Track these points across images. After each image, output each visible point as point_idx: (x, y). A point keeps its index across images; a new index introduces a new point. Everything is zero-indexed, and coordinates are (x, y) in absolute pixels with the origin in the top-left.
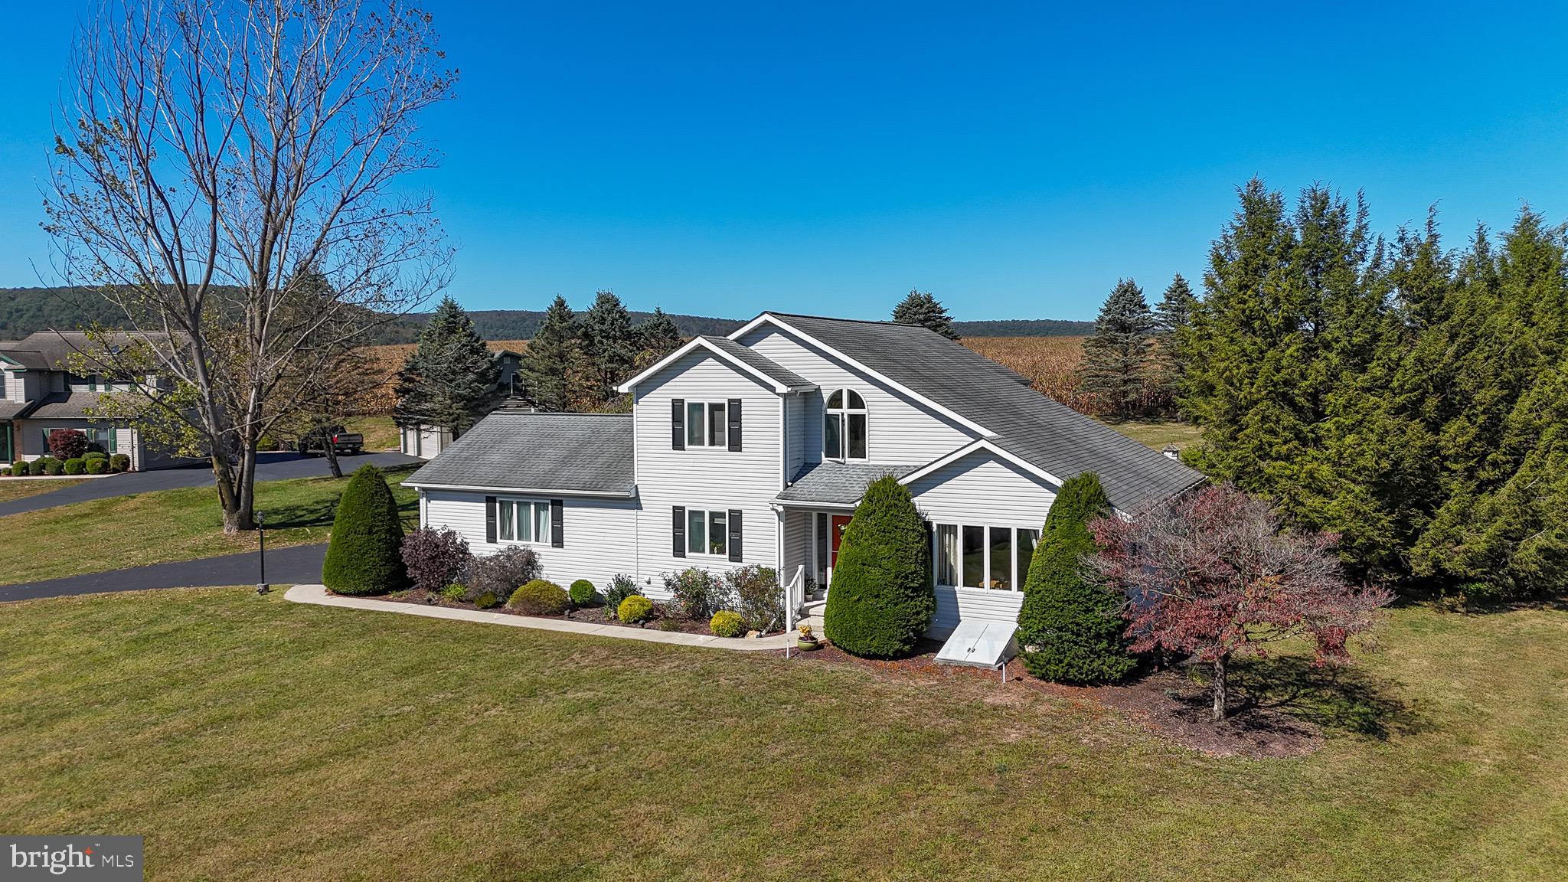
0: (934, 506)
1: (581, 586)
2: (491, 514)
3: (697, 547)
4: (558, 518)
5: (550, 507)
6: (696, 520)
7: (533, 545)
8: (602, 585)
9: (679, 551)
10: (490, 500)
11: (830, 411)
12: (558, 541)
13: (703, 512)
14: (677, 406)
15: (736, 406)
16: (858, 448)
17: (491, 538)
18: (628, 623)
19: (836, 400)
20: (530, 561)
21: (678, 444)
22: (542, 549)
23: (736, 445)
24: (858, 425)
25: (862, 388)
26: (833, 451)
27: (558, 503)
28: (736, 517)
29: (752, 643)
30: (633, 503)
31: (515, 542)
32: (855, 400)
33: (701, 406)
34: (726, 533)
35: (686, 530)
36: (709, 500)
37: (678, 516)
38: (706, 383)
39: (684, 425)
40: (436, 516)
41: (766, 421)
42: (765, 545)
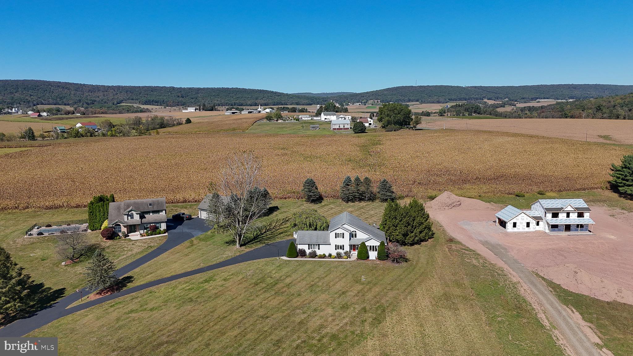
0: (367, 244)
1: (324, 254)
2: (309, 246)
3: (338, 249)
4: (319, 246)
7: (315, 250)
8: (327, 255)
9: (336, 249)
10: (309, 245)
11: (352, 233)
12: (319, 249)
14: (336, 234)
15: (343, 234)
16: (356, 237)
17: (309, 249)
18: (333, 258)
19: (353, 232)
20: (315, 252)
21: (336, 238)
22: (317, 250)
23: (343, 237)
24: (356, 235)
25: (356, 230)
26: (353, 237)
27: (319, 245)
28: (343, 246)
29: (349, 259)
30: (330, 244)
31: (312, 249)
32: (355, 232)
33: (339, 233)
34: (342, 247)
35: (337, 247)
36: (340, 244)
37: (336, 246)
38: (340, 231)
39: (337, 236)
40: (300, 247)
41: (347, 235)
42: (347, 248)
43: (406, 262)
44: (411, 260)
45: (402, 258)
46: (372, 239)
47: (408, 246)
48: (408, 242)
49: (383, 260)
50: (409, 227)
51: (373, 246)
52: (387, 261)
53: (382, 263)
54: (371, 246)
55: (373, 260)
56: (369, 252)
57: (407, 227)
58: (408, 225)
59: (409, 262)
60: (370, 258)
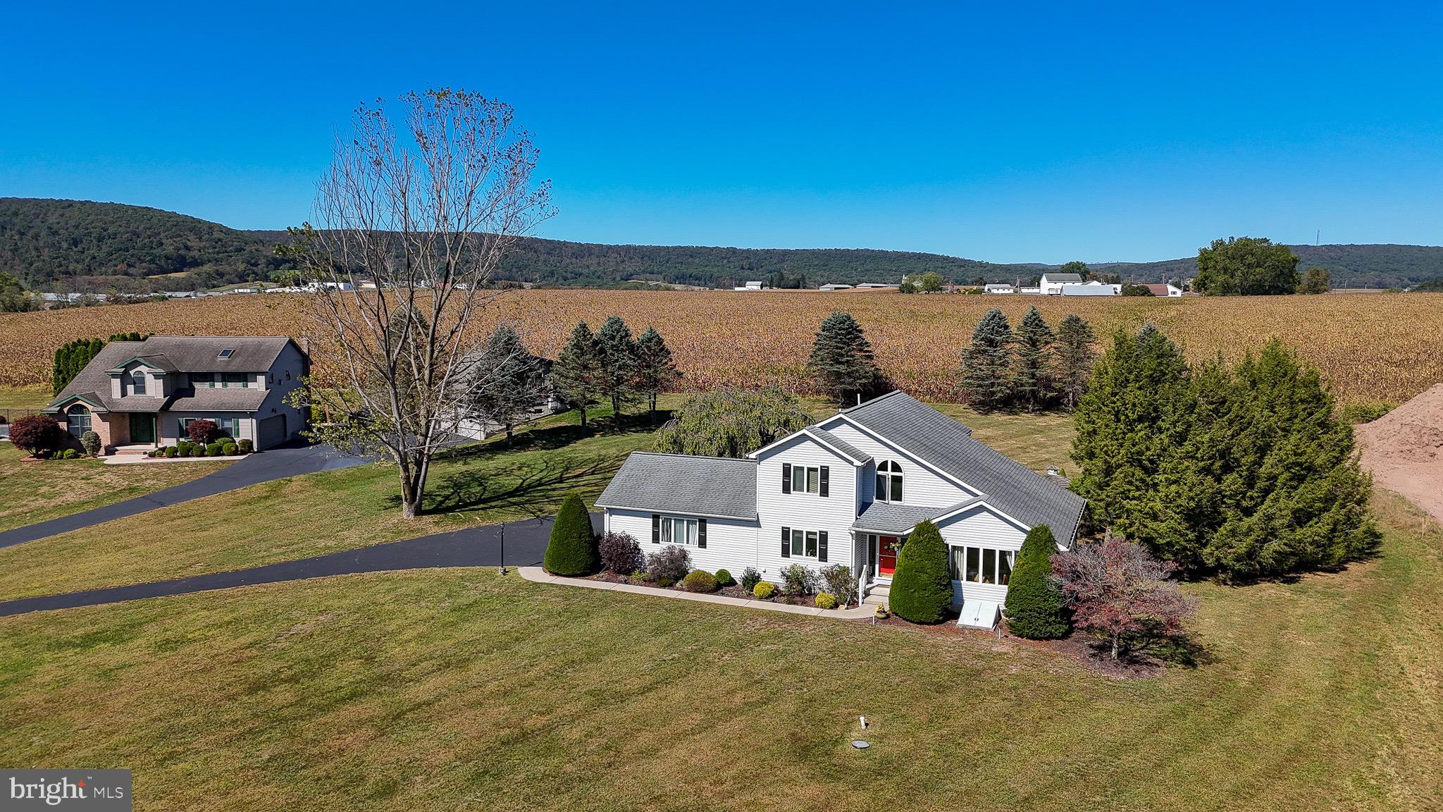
0: (952, 536)
1: (723, 573)
2: (655, 525)
3: (798, 551)
4: (703, 530)
5: (698, 523)
6: (796, 535)
7: (686, 547)
8: (737, 574)
9: (785, 553)
10: (656, 517)
11: (880, 473)
12: (702, 543)
13: (802, 531)
14: (786, 469)
15: (825, 472)
16: (897, 495)
17: (656, 539)
18: (761, 598)
19: (883, 466)
20: (684, 555)
21: (786, 489)
22: (692, 549)
23: (825, 492)
24: (897, 481)
25: (900, 461)
26: (881, 496)
27: (703, 522)
28: (824, 537)
29: (842, 613)
30: (756, 524)
31: (672, 543)
32: (896, 467)
33: (802, 468)
34: (817, 544)
35: (790, 541)
36: (807, 524)
37: (785, 533)
38: (806, 456)
39: (791, 479)
40: (616, 525)
41: (845, 480)
42: (842, 553)
43: (1189, 663)
44: (1221, 656)
45: (1164, 641)
46: (981, 509)
47: (1218, 583)
48: (1218, 559)
49: (1041, 639)
50: (1232, 481)
51: (989, 554)
52: (1061, 648)
53: (1024, 654)
54: (973, 552)
55: (976, 631)
56: (964, 582)
57: (1219, 480)
58: (1227, 469)
59: (1210, 671)
60: (965, 619)
